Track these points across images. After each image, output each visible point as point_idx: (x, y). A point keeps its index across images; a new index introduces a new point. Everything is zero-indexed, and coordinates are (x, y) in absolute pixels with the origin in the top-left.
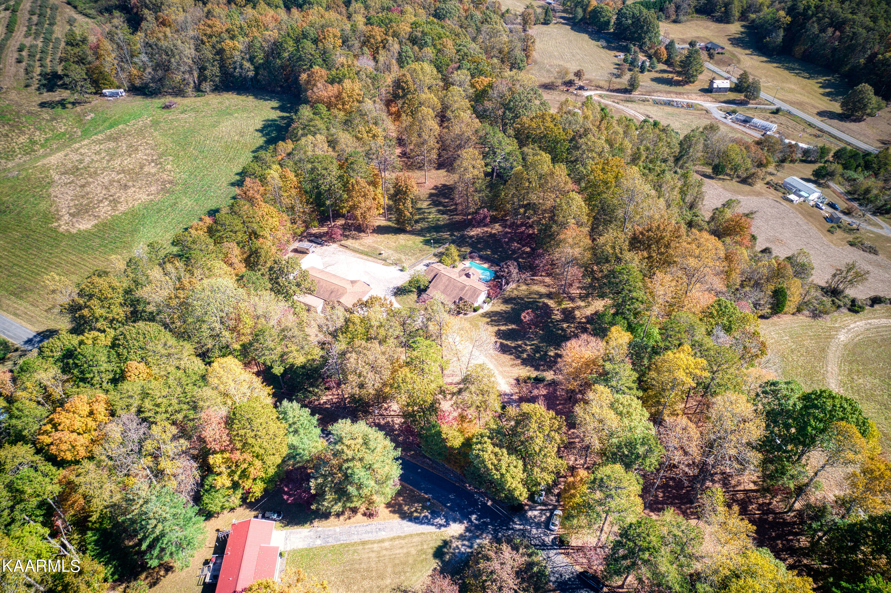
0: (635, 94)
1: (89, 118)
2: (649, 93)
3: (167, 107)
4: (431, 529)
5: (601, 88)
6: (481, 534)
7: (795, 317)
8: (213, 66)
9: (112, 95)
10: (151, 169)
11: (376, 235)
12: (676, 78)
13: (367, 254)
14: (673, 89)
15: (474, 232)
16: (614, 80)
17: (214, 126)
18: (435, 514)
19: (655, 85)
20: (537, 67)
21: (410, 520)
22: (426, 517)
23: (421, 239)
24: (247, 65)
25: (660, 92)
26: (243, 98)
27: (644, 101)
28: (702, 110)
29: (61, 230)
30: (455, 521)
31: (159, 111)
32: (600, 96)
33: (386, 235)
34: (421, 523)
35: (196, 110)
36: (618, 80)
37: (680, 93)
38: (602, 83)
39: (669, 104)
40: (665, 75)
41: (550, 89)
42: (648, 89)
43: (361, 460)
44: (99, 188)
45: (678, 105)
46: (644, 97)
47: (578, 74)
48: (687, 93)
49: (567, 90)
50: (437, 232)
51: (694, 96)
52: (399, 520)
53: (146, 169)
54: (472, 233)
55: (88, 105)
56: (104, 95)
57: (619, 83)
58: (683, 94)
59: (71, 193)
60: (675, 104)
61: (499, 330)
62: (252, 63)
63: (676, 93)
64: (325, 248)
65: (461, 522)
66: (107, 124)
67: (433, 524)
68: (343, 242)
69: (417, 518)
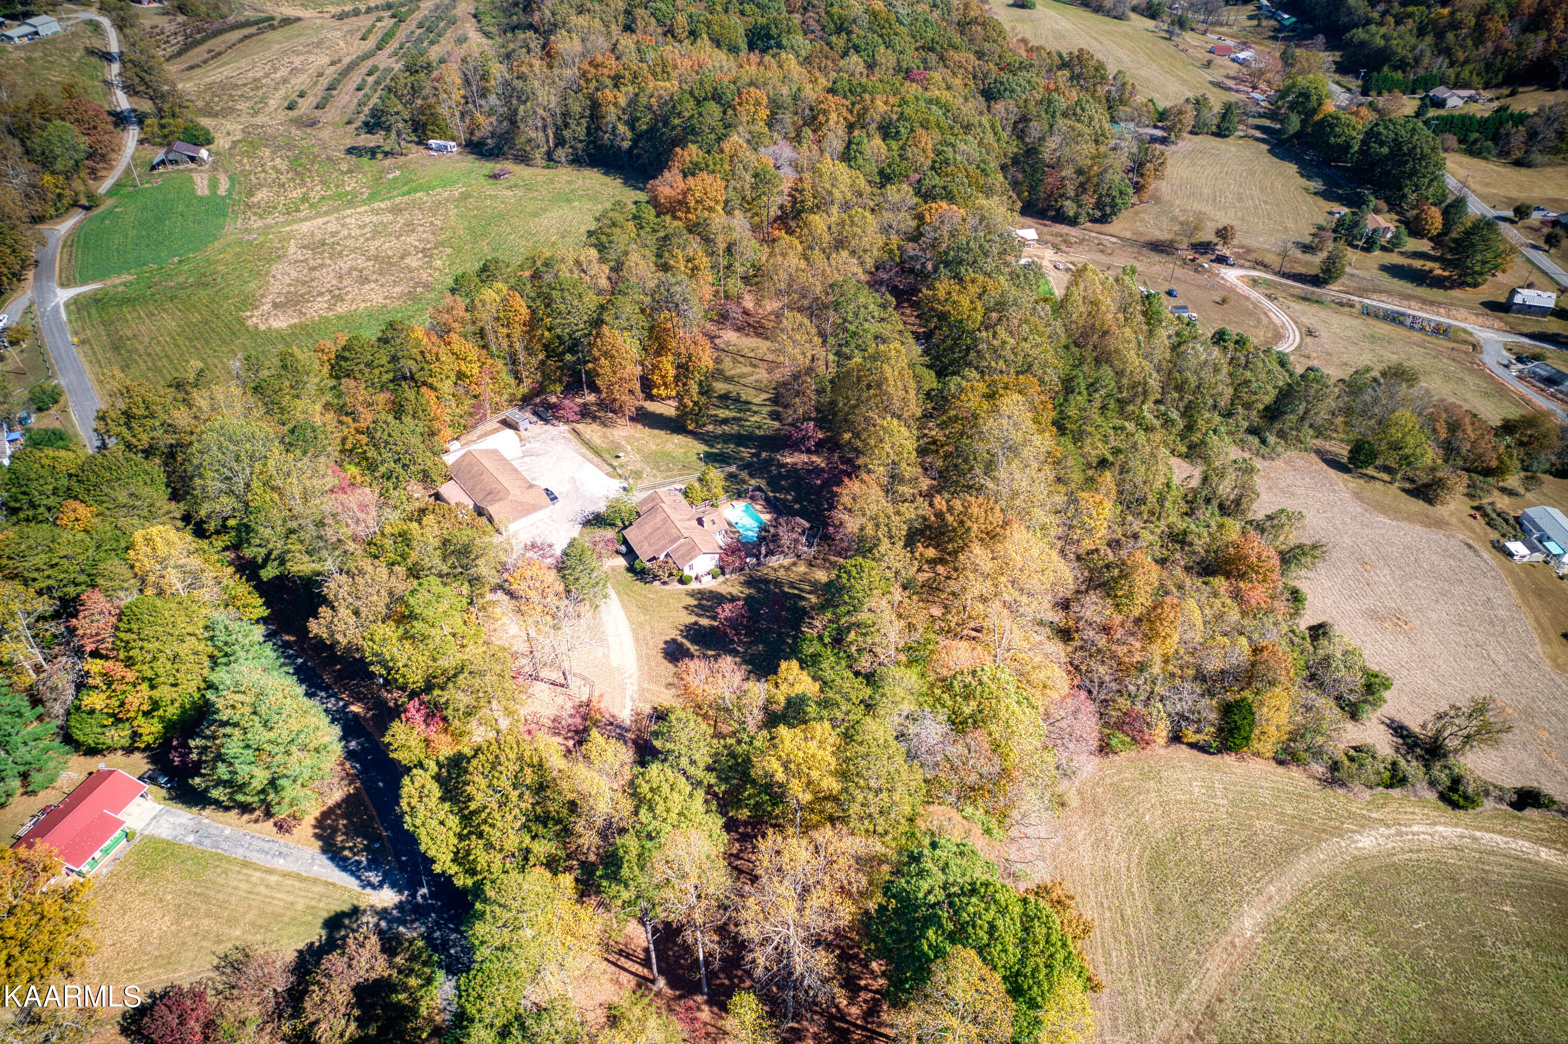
0: (1333, 291)
1: (391, 176)
2: (1363, 292)
3: (495, 177)
4: (351, 882)
5: (1265, 266)
6: (413, 922)
7: (1281, 770)
8: (579, 124)
9: (439, 149)
10: (413, 262)
11: (640, 426)
12: (1438, 272)
13: (597, 453)
14: (1422, 291)
15: (791, 459)
16: (1298, 254)
17: (535, 215)
18: (373, 864)
19: (1385, 278)
20: (1157, 209)
21: (332, 859)
22: (359, 863)
23: (702, 448)
24: (622, 129)
25: (1389, 293)
26: (607, 180)
27: (1341, 304)
28: (1465, 342)
29: (249, 322)
30: (392, 886)
31: (482, 180)
32: (1255, 282)
33: (656, 432)
34: (344, 869)
35: (528, 188)
36: (1308, 257)
37: (1432, 303)
38: (1271, 259)
39: (1395, 318)
40: (1418, 264)
41: (1162, 251)
42: (1364, 284)
43: (245, 731)
44: (332, 275)
45: (1414, 325)
46: (1345, 297)
47: (1224, 234)
48: (1450, 305)
49: (1193, 260)
50: (738, 444)
51: (1463, 313)
52: (317, 851)
53: (408, 260)
54: (789, 460)
55: (402, 158)
56: (428, 148)
57: (1307, 264)
58: (1439, 304)
59: (294, 274)
60: (1408, 321)
61: (696, 623)
62: (632, 128)
63: (1424, 301)
64: (549, 427)
65: (400, 892)
66: (406, 188)
67: (358, 877)
68: (580, 427)
69: (345, 859)
